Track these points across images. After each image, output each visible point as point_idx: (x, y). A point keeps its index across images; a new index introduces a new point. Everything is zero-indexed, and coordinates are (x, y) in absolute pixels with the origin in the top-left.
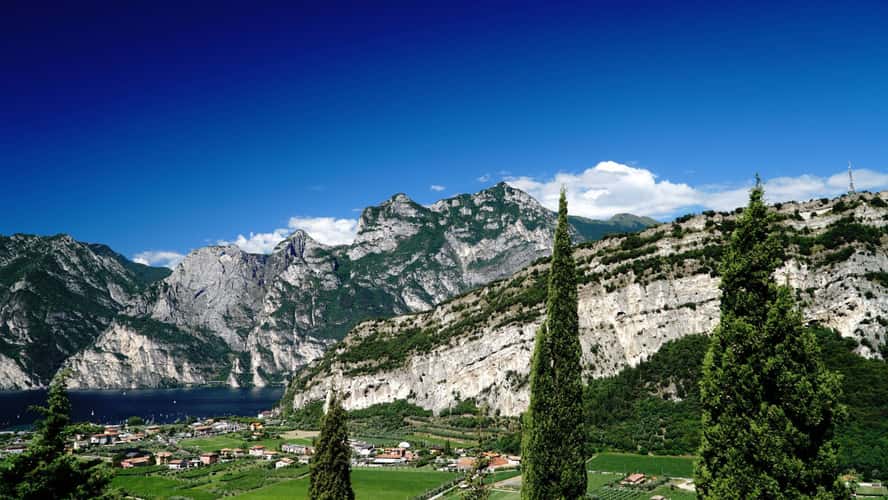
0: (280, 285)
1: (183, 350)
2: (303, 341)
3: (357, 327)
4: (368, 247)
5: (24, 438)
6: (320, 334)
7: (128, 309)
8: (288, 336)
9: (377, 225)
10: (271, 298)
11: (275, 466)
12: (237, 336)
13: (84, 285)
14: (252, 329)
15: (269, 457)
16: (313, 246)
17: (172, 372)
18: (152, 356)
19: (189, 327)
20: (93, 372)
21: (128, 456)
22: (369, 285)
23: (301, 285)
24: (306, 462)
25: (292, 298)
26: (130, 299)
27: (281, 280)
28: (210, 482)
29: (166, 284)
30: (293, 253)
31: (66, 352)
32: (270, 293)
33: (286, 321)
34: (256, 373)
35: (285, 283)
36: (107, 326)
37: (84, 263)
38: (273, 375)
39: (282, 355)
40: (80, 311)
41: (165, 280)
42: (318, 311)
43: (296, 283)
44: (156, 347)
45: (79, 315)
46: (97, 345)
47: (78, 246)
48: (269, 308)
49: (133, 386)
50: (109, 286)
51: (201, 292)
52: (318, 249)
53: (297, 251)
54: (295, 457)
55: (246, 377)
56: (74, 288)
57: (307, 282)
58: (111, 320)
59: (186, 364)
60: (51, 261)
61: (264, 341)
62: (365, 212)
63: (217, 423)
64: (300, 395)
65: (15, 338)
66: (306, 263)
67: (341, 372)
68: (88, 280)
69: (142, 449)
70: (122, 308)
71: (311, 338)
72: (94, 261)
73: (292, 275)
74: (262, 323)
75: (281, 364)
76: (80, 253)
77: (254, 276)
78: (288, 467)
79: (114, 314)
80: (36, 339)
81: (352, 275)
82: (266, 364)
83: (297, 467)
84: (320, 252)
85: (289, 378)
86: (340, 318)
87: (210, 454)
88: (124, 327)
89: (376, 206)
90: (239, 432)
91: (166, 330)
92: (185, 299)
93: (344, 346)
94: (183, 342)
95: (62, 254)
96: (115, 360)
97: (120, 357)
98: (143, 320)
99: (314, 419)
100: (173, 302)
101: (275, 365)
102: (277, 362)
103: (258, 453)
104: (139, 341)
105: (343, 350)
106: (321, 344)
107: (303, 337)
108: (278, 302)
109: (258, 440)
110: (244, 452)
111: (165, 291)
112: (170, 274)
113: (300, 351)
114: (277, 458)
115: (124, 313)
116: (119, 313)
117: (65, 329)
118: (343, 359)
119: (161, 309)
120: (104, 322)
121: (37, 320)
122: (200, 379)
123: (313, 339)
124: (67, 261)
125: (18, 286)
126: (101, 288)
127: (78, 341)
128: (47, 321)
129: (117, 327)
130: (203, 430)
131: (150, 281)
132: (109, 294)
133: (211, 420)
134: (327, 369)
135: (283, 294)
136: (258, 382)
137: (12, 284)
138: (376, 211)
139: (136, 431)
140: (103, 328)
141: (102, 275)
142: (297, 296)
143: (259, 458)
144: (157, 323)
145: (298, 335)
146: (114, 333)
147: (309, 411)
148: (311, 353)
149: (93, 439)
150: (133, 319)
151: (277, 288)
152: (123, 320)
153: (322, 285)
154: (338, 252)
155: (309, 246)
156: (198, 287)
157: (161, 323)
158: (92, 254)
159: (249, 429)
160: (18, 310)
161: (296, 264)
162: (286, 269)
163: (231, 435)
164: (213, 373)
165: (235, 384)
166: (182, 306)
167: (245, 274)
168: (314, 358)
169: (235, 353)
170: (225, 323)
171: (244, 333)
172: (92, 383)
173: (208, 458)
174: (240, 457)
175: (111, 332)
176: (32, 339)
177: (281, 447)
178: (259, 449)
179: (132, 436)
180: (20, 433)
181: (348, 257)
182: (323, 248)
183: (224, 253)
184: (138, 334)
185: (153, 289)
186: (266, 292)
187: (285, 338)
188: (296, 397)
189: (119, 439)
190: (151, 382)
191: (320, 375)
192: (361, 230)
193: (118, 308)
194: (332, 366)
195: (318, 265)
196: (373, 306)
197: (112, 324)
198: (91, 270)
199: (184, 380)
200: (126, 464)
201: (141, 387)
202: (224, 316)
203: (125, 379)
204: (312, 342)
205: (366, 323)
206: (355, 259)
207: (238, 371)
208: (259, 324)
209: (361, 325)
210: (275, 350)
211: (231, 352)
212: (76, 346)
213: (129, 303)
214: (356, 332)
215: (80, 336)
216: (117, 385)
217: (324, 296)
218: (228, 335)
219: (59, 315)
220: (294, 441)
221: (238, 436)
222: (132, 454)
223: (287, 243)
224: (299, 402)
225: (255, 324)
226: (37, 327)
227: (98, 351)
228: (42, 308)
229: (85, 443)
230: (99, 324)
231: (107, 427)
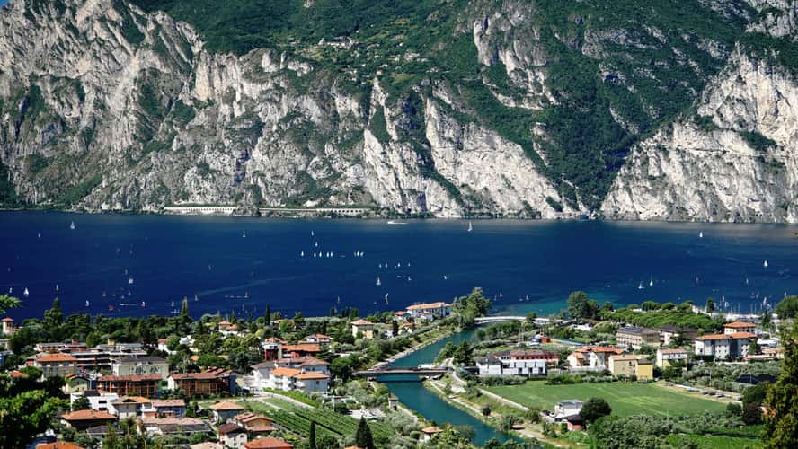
5: (549, 335)
7: (770, 16)
20: (697, 179)
31: (634, 129)
36: (722, 63)
40: (660, 26)
45: (657, 34)
46: (701, 112)
49: (791, 218)
58: (731, 48)
65: (519, 94)
80: (565, 96)
88: (763, 64)
96: (745, 150)
97: (758, 141)
115: (759, 28)
116: (749, 29)
117: (627, 69)
120: (714, 53)
121: (563, 49)
127: (658, 100)
128: (585, 51)
129: (746, 64)
140: (713, 67)
146: (740, 80)
149: (700, 347)
150: (783, 43)
152: (759, 47)
160: (521, 25)
172: (695, 206)
175: (733, 78)
176: (556, 94)
180: (540, 320)
189: (757, 349)
197: (734, 57)
203: (770, 199)
212: (654, 114)
215: (663, 88)
216: (752, 212)
219: (607, 35)
226: (565, 65)
227: (705, 125)
228: (574, 17)
229: (682, 354)
230: (704, 58)
231: (729, 317)
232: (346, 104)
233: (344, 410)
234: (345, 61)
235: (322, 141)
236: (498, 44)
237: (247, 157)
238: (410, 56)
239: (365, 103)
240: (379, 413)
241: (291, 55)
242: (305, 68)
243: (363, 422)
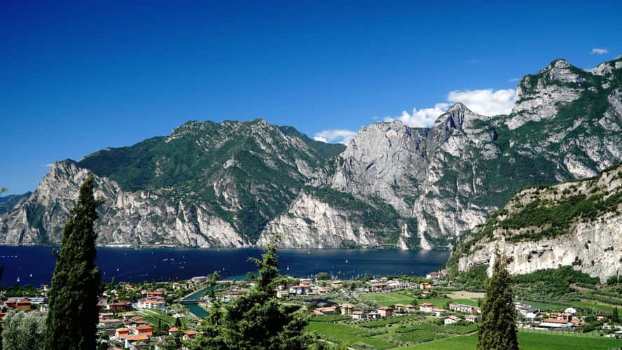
0: (442, 156)
1: (358, 216)
2: (466, 208)
3: (518, 194)
4: (527, 116)
5: (240, 287)
6: (482, 202)
7: (313, 181)
8: (451, 204)
9: (535, 93)
10: (434, 168)
11: (443, 323)
12: (405, 204)
13: (278, 162)
14: (417, 197)
15: (438, 314)
16: (473, 118)
17: (350, 235)
18: (334, 221)
19: (363, 196)
20: (289, 234)
21: (318, 305)
22: (529, 153)
23: (461, 155)
24: (473, 321)
25: (454, 168)
26: (314, 172)
27: (442, 151)
28: (387, 332)
29: (341, 158)
30: (453, 125)
31: (267, 217)
32: (433, 164)
33: (447, 189)
34: (422, 237)
35: (446, 154)
36: (297, 195)
37: (276, 143)
38: (438, 240)
39: (446, 221)
40: (276, 183)
41: (341, 155)
42: (479, 180)
43: (456, 154)
44: (336, 213)
45: (275, 186)
46: (290, 212)
47: (271, 128)
48: (433, 178)
49: (320, 247)
50: (297, 161)
51: (372, 164)
52: (476, 121)
53: (456, 123)
54: (462, 316)
55: (414, 241)
56: (270, 163)
57: (467, 153)
58: (300, 190)
59: (361, 228)
60: (251, 141)
61: (429, 208)
62: (523, 81)
63: (390, 281)
64: (464, 258)
65: (229, 206)
66: (465, 134)
67: (503, 238)
68: (280, 157)
69: (329, 300)
70: (308, 180)
71: (473, 206)
72: (284, 140)
73: (453, 146)
74: (427, 192)
75: (445, 229)
76: (273, 134)
77: (417, 148)
78: (455, 324)
79: (301, 184)
80: (245, 206)
81: (512, 144)
82: (432, 229)
83: (464, 325)
84: (478, 123)
85: (453, 242)
86: (500, 186)
87: (387, 308)
88: (310, 196)
89: (533, 73)
90: (410, 290)
91: (344, 199)
92: (358, 171)
93: (506, 212)
94: (358, 209)
95: (259, 136)
96: (304, 224)
97: (308, 221)
98: (325, 190)
99: (479, 281)
100: (348, 174)
101: (440, 230)
102: (442, 227)
103: (428, 310)
104: (323, 208)
105: (505, 217)
106: (483, 211)
107: (465, 204)
108: (440, 172)
109: (428, 298)
110: (416, 309)
111: (341, 165)
112: (345, 149)
113: (463, 218)
114: (445, 315)
115: (309, 184)
116: (306, 184)
117: (265, 198)
118: (505, 225)
119: (339, 180)
120: (294, 192)
121: (244, 191)
122: (374, 242)
123: (475, 206)
124: (264, 141)
125: (229, 163)
126: (290, 164)
127: (275, 207)
128: (251, 192)
129: (305, 196)
130: (378, 287)
131: (328, 156)
132: (297, 168)
133: (385, 278)
134: (490, 235)
135: (444, 164)
136: (425, 246)
137: (224, 162)
138: (534, 80)
139: (324, 285)
140: (294, 197)
141: (291, 152)
142: (458, 166)
143: (429, 314)
144: (336, 192)
145: (461, 203)
146: (303, 201)
147: (473, 274)
148: (473, 219)
149: (292, 290)
150: (317, 189)
151: (439, 159)
152: (309, 190)
153: (482, 155)
154: (497, 121)
155: (467, 117)
156: (368, 160)
157: (339, 192)
158: (282, 135)
159: (419, 288)
160: (230, 183)
161: (456, 136)
162: (447, 140)
163: (403, 292)
164: (384, 236)
165: (404, 247)
166: (356, 177)
167: (409, 146)
168: (476, 224)
169: (404, 218)
170: (393, 192)
171: (410, 201)
172: (288, 243)
173: (385, 312)
174: (412, 313)
175: (301, 200)
176: (241, 206)
177: (448, 305)
178: (428, 306)
179: (321, 289)
180: (237, 282)
181: (507, 126)
182: (481, 118)
183: (389, 129)
184: (321, 202)
185: (331, 163)
186: (429, 162)
187: (449, 205)
188: (461, 260)
189: (311, 291)
190: (334, 243)
191: (483, 240)
192: (519, 99)
193: (305, 180)
194: (494, 232)
195: (478, 135)
196: (534, 174)
197: (300, 194)
198: (282, 148)
199: (361, 242)
200: (317, 312)
201: (326, 247)
202: (392, 186)
203: (313, 240)
204: (474, 209)
205: (528, 191)
206: (513, 128)
207: (407, 235)
208: (424, 192)
209: (522, 193)
210: (440, 216)
211: (399, 217)
212: (274, 212)
213: (313, 175)
214: (517, 199)
215: (277, 204)
216: (307, 245)
217: (484, 165)
218: (397, 203)
219: (260, 187)
220: (460, 301)
221: (410, 293)
222: (322, 304)
223: (447, 116)
224: (463, 265)
225: (420, 193)
226: (244, 196)
227: (291, 216)
228: (247, 181)
229: (285, 293)
230: (290, 194)
231: (302, 280)
232: (170, 209)
233: (170, 315)
234: (170, 195)
235: (162, 222)
236: (222, 189)
237: (135, 227)
238: (192, 193)
239: (177, 209)
240: (183, 315)
241: (151, 193)
242: (156, 197)
243: (178, 319)
